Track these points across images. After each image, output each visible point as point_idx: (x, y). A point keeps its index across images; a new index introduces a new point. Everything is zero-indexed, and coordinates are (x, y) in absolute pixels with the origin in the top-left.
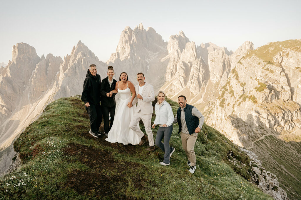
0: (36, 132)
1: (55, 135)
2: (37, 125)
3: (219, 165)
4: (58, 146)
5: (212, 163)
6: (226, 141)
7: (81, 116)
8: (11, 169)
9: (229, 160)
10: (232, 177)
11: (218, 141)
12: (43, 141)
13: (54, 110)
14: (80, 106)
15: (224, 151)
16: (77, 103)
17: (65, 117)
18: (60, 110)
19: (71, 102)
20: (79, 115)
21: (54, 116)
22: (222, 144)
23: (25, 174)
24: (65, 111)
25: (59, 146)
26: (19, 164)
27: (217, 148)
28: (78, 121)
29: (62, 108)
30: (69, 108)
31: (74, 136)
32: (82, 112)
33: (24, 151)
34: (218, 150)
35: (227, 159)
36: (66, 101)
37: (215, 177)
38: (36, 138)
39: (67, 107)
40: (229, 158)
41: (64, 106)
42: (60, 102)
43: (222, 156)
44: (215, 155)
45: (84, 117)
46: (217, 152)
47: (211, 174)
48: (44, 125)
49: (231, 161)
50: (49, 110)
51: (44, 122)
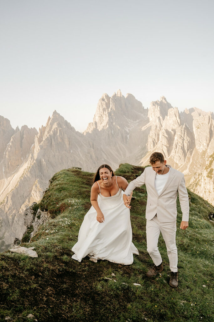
0: (56, 196)
1: (72, 197)
2: (55, 191)
3: (200, 221)
4: (78, 204)
5: (194, 219)
6: (208, 206)
7: (85, 184)
8: (38, 224)
9: (210, 220)
10: (211, 230)
11: (201, 204)
12: (66, 201)
13: (62, 179)
14: (82, 176)
15: (205, 212)
16: (78, 174)
17: (74, 184)
18: (67, 180)
19: (73, 173)
20: (83, 183)
21: (65, 184)
22: (204, 207)
23: (66, 218)
24: (71, 180)
25: (80, 204)
26: (46, 219)
27: (200, 210)
28: (85, 188)
29: (68, 178)
30: (74, 178)
31: (86, 198)
32: (85, 181)
33: (51, 208)
34: (200, 211)
35: (208, 219)
36: (69, 172)
37: (197, 229)
38: (58, 199)
39: (72, 177)
40: (211, 219)
41: (69, 176)
42: (64, 173)
43: (203, 216)
44: (197, 215)
45: (87, 185)
46: (199, 213)
47: (193, 227)
48: (60, 191)
49: (212, 221)
50: (58, 179)
51: (59, 188)
